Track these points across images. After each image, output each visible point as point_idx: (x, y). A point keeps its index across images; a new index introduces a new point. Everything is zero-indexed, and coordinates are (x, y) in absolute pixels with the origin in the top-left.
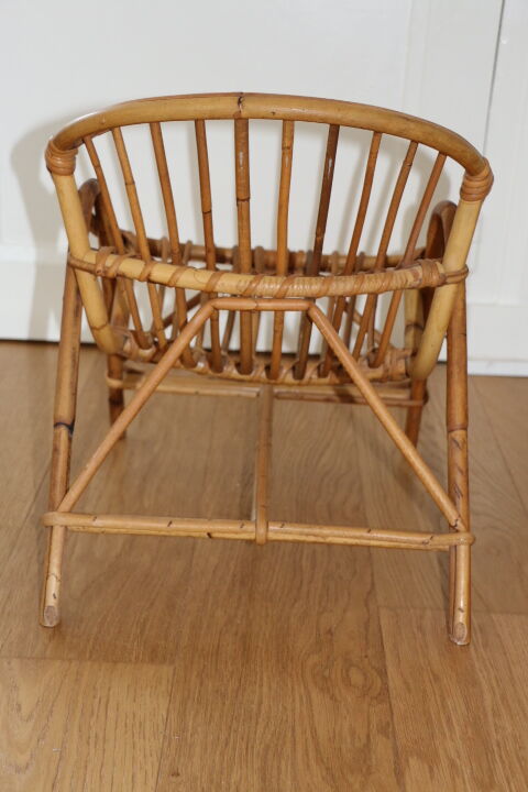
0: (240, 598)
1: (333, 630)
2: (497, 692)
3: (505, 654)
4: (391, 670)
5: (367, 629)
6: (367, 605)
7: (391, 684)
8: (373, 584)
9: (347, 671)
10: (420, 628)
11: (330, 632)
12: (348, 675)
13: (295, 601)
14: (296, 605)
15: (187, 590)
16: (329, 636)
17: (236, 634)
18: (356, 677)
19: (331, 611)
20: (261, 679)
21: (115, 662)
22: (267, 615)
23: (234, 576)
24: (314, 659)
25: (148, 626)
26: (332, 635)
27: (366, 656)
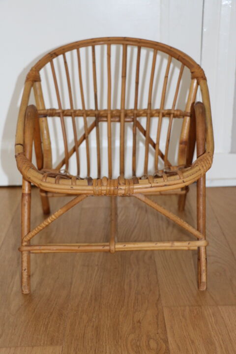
0: (95, 307)
1: (141, 320)
2: (223, 346)
3: (226, 326)
4: (170, 339)
5: (157, 319)
6: (157, 306)
7: (170, 347)
8: (160, 295)
9: (149, 342)
10: (183, 316)
11: (139, 322)
12: (149, 344)
13: (122, 307)
14: (123, 309)
15: (68, 305)
16: (139, 324)
17: (93, 327)
18: (153, 344)
19: (140, 311)
20: (106, 350)
21: (33, 347)
22: (108, 316)
23: (91, 296)
24: (132, 336)
25: (49, 326)
26: (140, 323)
27: (158, 333)
